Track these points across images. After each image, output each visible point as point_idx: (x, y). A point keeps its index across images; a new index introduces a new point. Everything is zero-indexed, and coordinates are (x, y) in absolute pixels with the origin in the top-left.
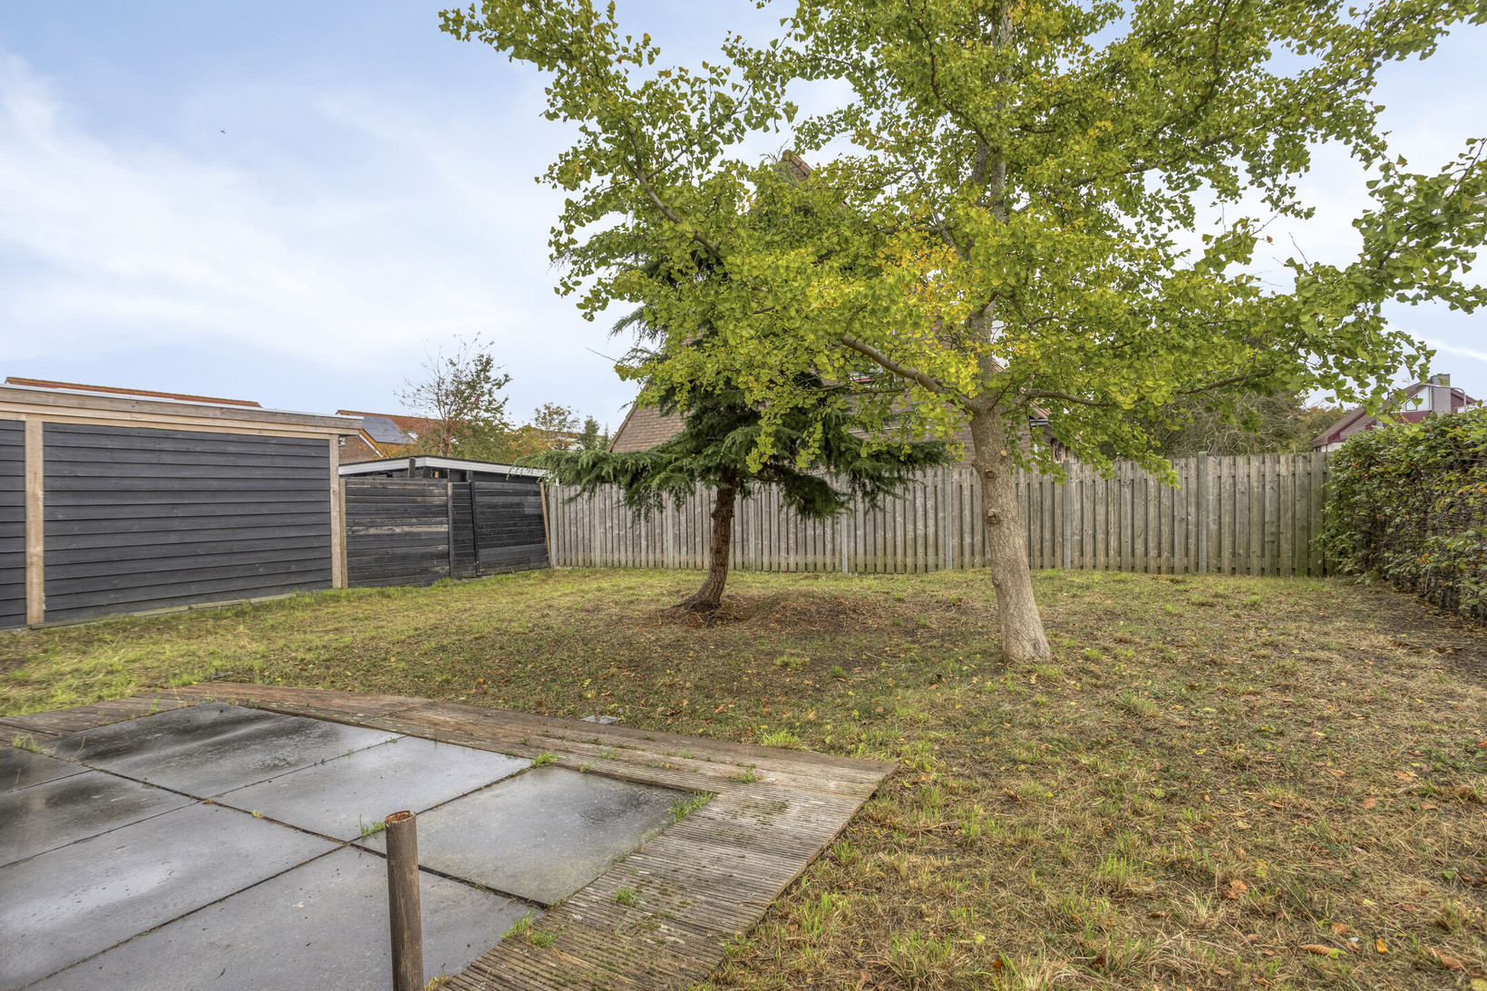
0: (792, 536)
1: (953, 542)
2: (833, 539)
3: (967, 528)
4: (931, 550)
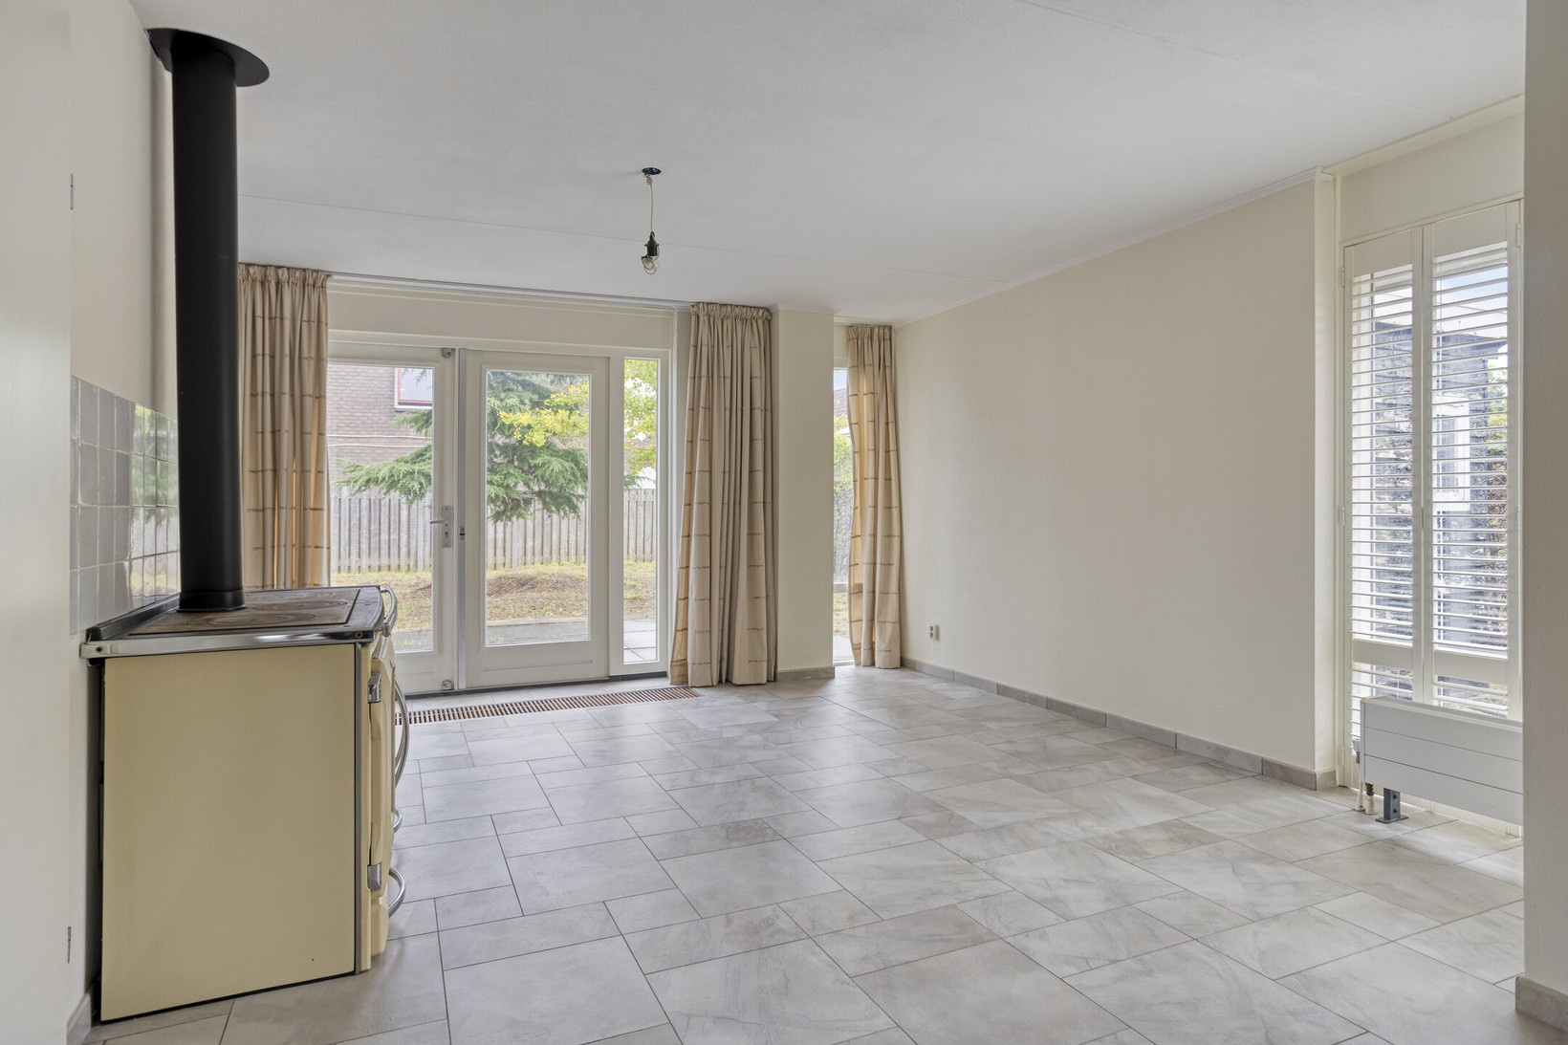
0: (364, 541)
1: (518, 545)
2: (409, 542)
3: (530, 534)
4: (500, 552)
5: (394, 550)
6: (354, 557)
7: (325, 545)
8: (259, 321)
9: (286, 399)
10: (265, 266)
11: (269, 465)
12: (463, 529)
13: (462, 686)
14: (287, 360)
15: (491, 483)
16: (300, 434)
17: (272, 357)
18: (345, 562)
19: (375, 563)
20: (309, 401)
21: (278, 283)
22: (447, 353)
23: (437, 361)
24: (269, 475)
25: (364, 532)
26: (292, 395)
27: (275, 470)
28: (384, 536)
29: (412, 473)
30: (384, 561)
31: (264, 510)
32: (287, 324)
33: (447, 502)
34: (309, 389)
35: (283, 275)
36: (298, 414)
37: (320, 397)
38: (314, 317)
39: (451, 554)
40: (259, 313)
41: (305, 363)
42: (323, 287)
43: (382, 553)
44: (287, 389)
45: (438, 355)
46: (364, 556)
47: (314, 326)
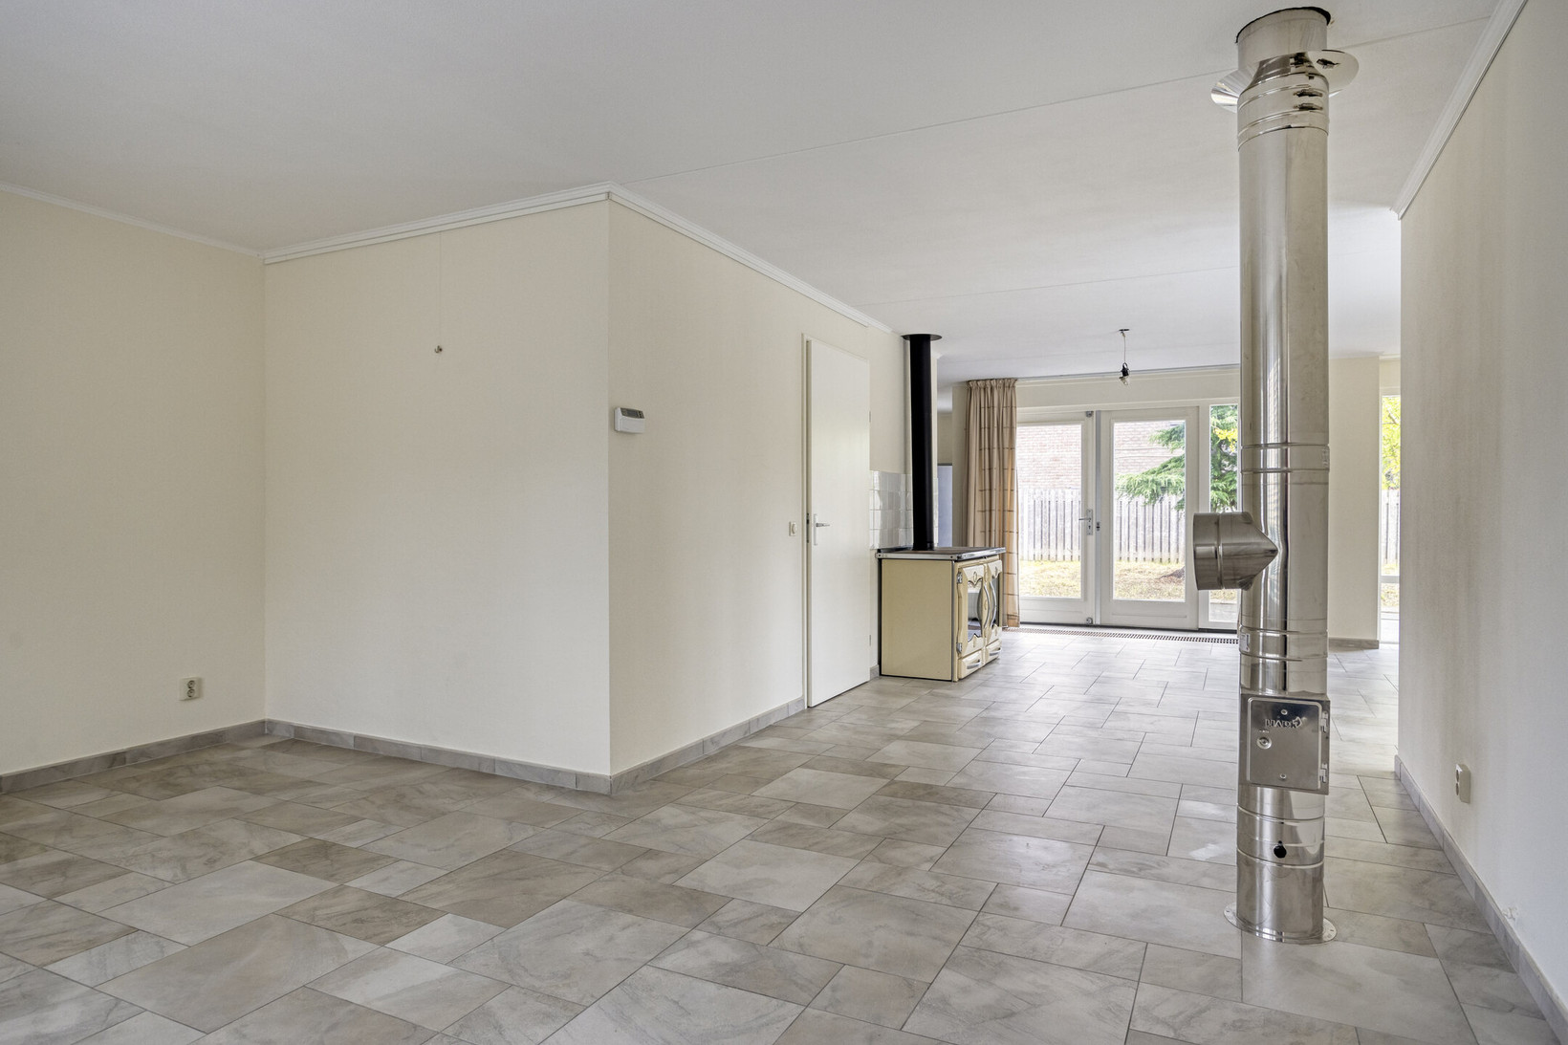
5: (1165, 545)
6: (1132, 550)
7: (1015, 530)
8: (983, 410)
9: (995, 451)
10: (985, 380)
11: (987, 487)
12: (1098, 524)
13: (1098, 622)
14: (996, 429)
15: (1214, 488)
16: (1002, 469)
17: (989, 428)
18: (1125, 554)
19: (1149, 556)
20: (1006, 451)
21: (992, 388)
22: (1089, 414)
23: (1083, 420)
24: (987, 492)
25: (1141, 528)
26: (999, 448)
27: (990, 490)
28: (1157, 534)
29: (1147, 482)
30: (1157, 554)
31: (985, 511)
32: (996, 409)
33: (1090, 507)
34: (1006, 445)
35: (994, 383)
36: (1001, 458)
37: (1012, 448)
38: (1009, 405)
39: (1092, 539)
40: (982, 406)
41: (1004, 430)
42: (1014, 387)
43: (1155, 548)
44: (996, 445)
45: (1084, 416)
46: (1140, 550)
47: (1009, 409)
